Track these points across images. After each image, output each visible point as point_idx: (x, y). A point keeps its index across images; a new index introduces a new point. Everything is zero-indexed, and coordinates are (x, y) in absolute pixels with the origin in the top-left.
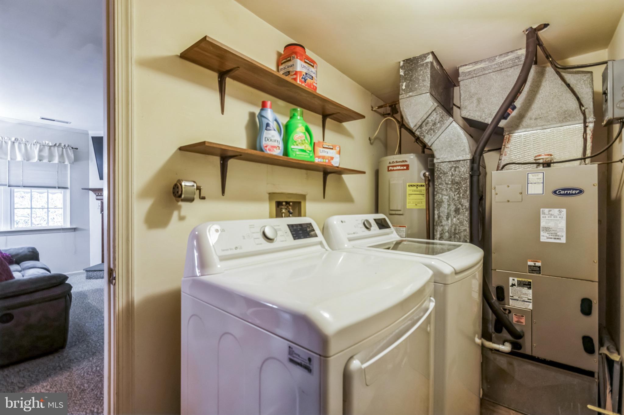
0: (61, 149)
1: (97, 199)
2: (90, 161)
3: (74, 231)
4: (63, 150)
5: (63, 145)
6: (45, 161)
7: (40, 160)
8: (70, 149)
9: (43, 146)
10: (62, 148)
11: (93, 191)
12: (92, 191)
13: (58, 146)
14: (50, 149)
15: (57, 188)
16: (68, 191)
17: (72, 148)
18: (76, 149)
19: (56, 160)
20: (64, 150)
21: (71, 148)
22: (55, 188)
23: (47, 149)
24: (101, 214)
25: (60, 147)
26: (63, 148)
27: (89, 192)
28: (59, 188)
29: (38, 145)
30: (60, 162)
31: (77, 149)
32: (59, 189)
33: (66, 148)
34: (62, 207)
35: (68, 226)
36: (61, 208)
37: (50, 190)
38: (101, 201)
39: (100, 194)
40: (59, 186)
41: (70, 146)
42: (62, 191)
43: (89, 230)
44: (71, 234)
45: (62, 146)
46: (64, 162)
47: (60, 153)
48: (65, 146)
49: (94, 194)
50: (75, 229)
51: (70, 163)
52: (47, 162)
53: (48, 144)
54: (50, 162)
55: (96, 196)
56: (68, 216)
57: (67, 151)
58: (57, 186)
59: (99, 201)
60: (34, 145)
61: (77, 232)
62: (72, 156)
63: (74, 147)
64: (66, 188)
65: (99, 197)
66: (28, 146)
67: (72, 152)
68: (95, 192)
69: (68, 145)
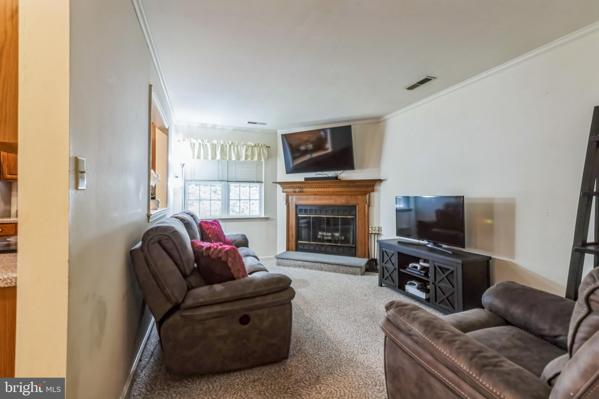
0: (259, 148)
1: (283, 192)
2: (278, 158)
4: (260, 149)
6: (249, 159)
7: (246, 159)
9: (248, 147)
11: (280, 184)
13: (257, 146)
14: (252, 149)
15: (256, 182)
16: (263, 185)
17: (266, 147)
19: (256, 159)
20: (261, 149)
21: (265, 147)
22: (254, 182)
23: (250, 148)
27: (277, 185)
29: (245, 146)
30: (258, 159)
31: (270, 147)
32: (258, 183)
33: (262, 147)
34: (259, 199)
35: (263, 216)
39: (285, 187)
40: (258, 180)
42: (258, 185)
43: (276, 220)
44: (264, 223)
46: (261, 160)
47: (259, 152)
48: (261, 145)
49: (280, 187)
50: (267, 219)
51: (264, 160)
53: (251, 145)
54: (252, 160)
55: (282, 189)
56: (263, 207)
57: (263, 150)
58: (256, 180)
59: (285, 194)
60: (242, 146)
61: (269, 222)
62: (266, 154)
63: (267, 146)
64: (261, 182)
65: (285, 190)
66: (239, 148)
67: (266, 150)
68: (282, 185)
69: (264, 145)
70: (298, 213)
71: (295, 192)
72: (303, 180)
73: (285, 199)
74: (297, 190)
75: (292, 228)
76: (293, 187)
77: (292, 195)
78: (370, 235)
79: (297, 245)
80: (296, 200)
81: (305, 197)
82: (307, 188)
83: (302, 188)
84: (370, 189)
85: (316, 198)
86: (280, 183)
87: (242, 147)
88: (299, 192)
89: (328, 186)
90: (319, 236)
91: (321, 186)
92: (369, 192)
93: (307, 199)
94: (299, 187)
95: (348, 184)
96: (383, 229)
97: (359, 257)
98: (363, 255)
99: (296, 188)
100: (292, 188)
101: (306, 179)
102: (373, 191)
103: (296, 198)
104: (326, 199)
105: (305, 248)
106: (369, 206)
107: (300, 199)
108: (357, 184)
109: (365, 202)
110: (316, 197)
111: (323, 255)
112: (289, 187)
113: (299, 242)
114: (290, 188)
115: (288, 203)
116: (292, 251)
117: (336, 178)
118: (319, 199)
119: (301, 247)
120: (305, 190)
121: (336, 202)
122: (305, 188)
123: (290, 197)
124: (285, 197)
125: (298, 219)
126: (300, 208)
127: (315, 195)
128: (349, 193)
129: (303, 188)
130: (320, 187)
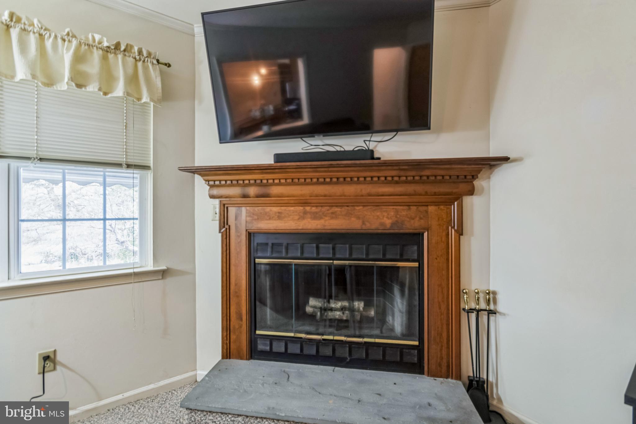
0: (130, 60)
1: (212, 197)
2: (196, 102)
3: (163, 278)
4: (136, 66)
5: (136, 49)
6: (92, 88)
7: (79, 86)
8: (153, 64)
9: (86, 47)
10: (135, 58)
11: (202, 175)
12: (200, 174)
13: (125, 51)
14: (105, 58)
15: (125, 166)
16: (149, 175)
17: (158, 61)
18: (166, 64)
19: (119, 91)
20: (140, 64)
21: (155, 62)
22: (119, 165)
23: (97, 55)
24: (220, 234)
25: (130, 56)
26: (138, 58)
27: (194, 178)
28: (129, 166)
29: (75, 42)
30: (128, 94)
31: (169, 66)
32: (130, 171)
33: (144, 61)
34: (137, 215)
35: (150, 267)
36: (134, 219)
37: (110, 171)
38: (220, 201)
39: (217, 183)
40: (131, 161)
41: (152, 57)
42: (137, 173)
43: (193, 273)
44: (157, 285)
45: (134, 53)
46: (139, 99)
47: (130, 71)
48: (140, 52)
49: (204, 182)
50: (164, 274)
51: (152, 100)
52: (96, 90)
53: (100, 43)
54: (105, 94)
55: (209, 187)
56: (149, 240)
57: (146, 69)
58: (123, 160)
59: (217, 202)
60: (64, 40)
61: (170, 281)
62: (158, 82)
63: (161, 61)
64: (145, 167)
65: (215, 192)
66: (49, 43)
67: (158, 72)
68: (207, 178)
69: (149, 55)
70: (256, 255)
71: (245, 196)
72: (269, 160)
73: (218, 216)
74: (252, 191)
75: (238, 296)
76: (241, 182)
77: (239, 205)
78: (464, 315)
79: (253, 341)
80: (248, 219)
81: (275, 209)
82: (280, 184)
83: (267, 185)
84: (463, 187)
85: (305, 213)
86: (204, 172)
87: (60, 41)
88: (258, 196)
89: (342, 180)
90: (309, 309)
91: (321, 180)
92: (458, 197)
93: (280, 216)
94: (258, 182)
95: (402, 173)
96: (499, 297)
97: (433, 374)
98: (444, 369)
99: (249, 185)
100: (238, 185)
101: (279, 158)
102: (471, 192)
103: (249, 214)
104: (334, 216)
105: (275, 349)
106: (460, 232)
107: (260, 217)
108: (427, 172)
109: (449, 222)
110: (308, 208)
111: (330, 368)
112: (229, 182)
113: (258, 332)
114: (232, 185)
115: (227, 227)
116: (240, 357)
117: (370, 154)
118: (315, 216)
119: (262, 346)
120: (275, 190)
121: (363, 223)
122: (274, 184)
123: (232, 211)
124: (218, 211)
125: (253, 269)
126: (258, 240)
127: (304, 203)
128: (406, 199)
129: (271, 185)
130: (318, 183)
